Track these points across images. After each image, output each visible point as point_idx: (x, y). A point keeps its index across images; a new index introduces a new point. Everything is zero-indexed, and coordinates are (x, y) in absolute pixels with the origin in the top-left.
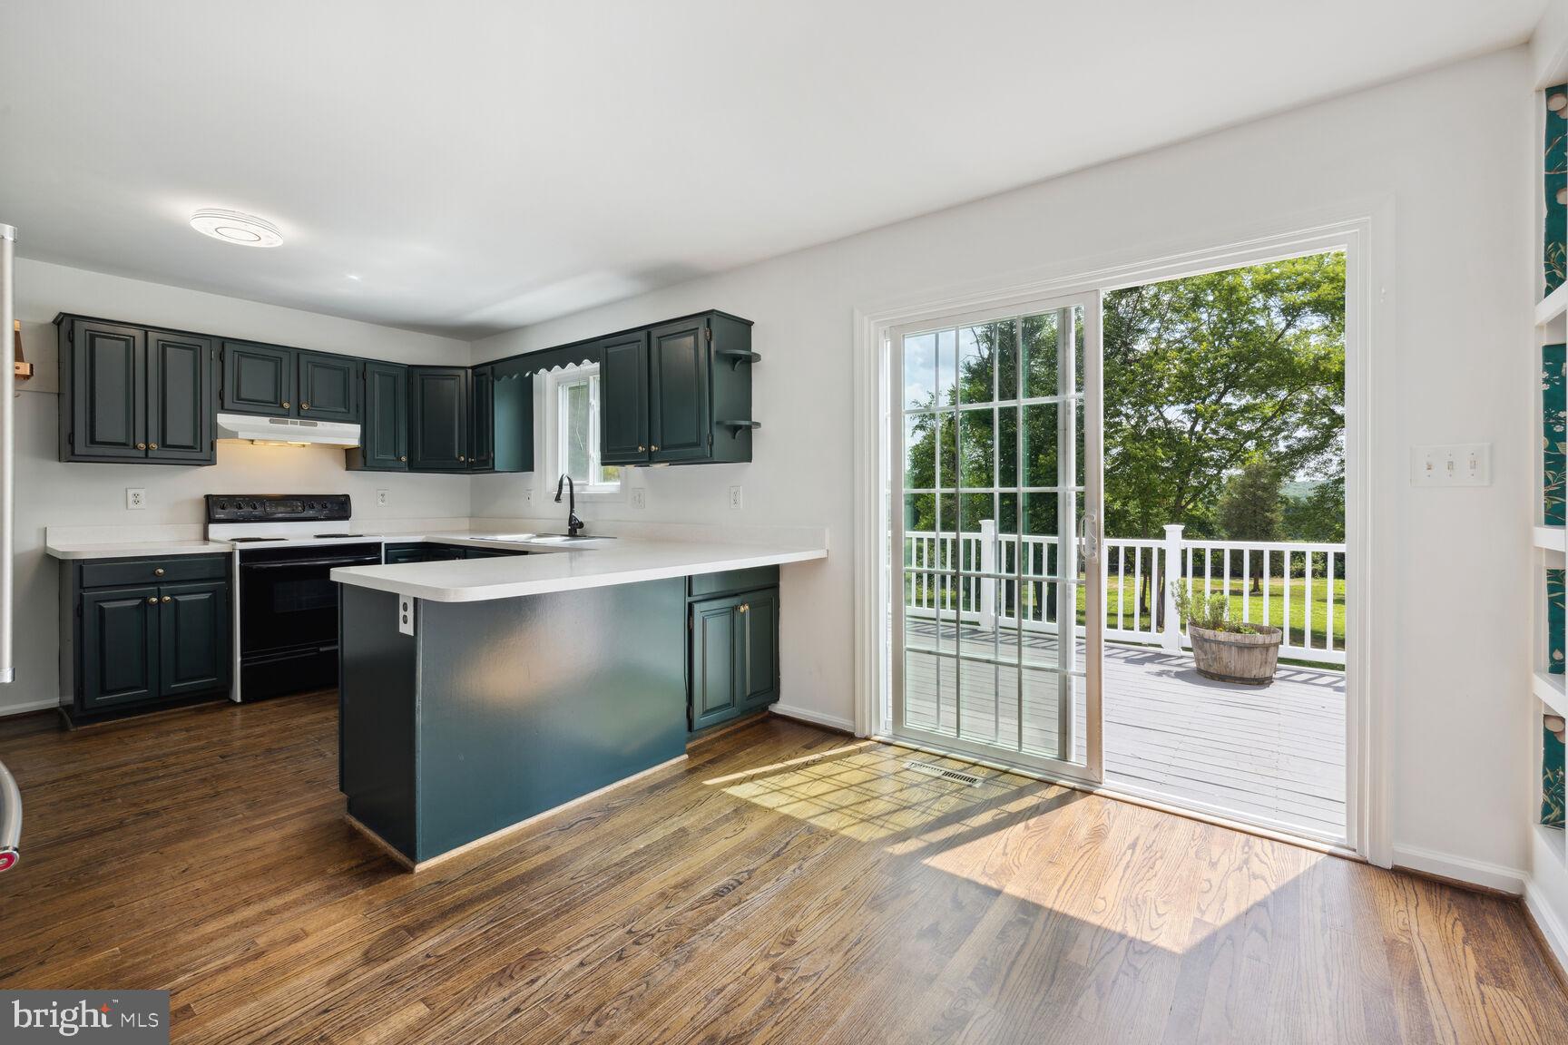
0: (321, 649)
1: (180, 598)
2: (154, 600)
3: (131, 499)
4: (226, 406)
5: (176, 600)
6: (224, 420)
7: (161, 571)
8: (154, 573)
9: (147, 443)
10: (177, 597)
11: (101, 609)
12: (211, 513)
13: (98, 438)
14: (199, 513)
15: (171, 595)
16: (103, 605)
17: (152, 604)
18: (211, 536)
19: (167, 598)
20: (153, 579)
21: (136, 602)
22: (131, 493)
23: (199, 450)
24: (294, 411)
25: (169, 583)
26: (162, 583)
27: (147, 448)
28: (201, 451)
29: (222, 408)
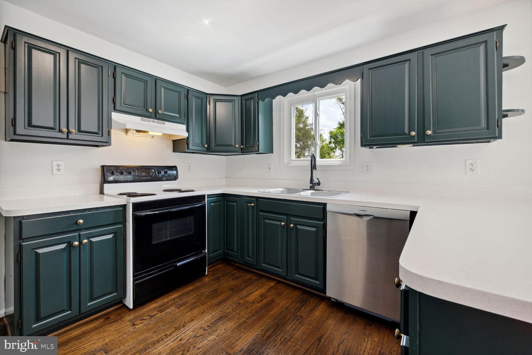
0: (178, 264)
1: (94, 240)
2: (76, 243)
3: (55, 168)
4: (117, 108)
5: (91, 241)
6: (115, 116)
7: (81, 221)
8: (76, 223)
9: (68, 128)
10: (91, 239)
11: (37, 254)
12: (106, 177)
13: (34, 123)
14: (97, 177)
15: (88, 238)
16: (38, 251)
17: (75, 247)
18: (105, 192)
19: (85, 241)
20: (75, 228)
21: (63, 246)
22: (55, 163)
23: (100, 135)
24: (153, 115)
25: (86, 229)
26: (81, 230)
27: (69, 132)
28: (102, 136)
29: (114, 109)
